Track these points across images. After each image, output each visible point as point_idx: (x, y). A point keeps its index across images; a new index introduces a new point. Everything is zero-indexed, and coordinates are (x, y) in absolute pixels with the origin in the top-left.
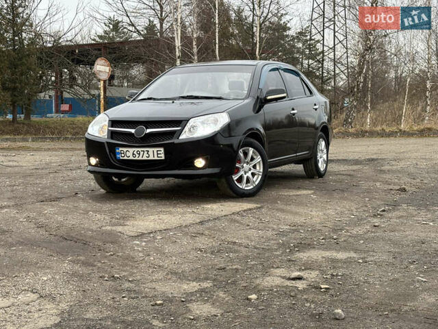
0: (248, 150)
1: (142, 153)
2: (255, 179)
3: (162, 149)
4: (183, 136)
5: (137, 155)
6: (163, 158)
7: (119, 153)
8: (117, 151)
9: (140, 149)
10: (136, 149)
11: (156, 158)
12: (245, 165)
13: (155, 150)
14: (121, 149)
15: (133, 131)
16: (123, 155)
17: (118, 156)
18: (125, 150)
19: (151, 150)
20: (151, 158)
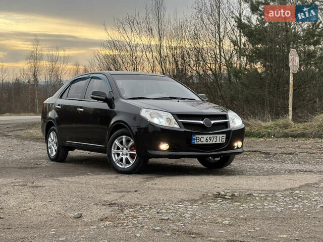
1: (213, 138)
5: (209, 140)
7: (194, 139)
8: (194, 137)
9: (212, 136)
10: (209, 136)
11: (221, 142)
13: (221, 136)
14: (197, 136)
16: (198, 141)
17: (193, 141)
18: (200, 136)
19: (218, 136)
20: (218, 142)
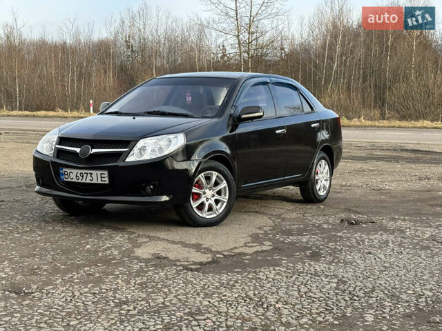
0: (212, 174)
1: (85, 175)
2: (218, 207)
3: (106, 172)
4: (130, 159)
5: (78, 175)
6: (107, 182)
7: (63, 175)
8: (61, 172)
9: (83, 171)
10: (80, 171)
11: (100, 182)
12: (207, 191)
13: (99, 172)
14: (64, 170)
15: (78, 150)
16: (67, 177)
17: (62, 177)
18: (68, 171)
19: (94, 172)
20: (95, 181)
